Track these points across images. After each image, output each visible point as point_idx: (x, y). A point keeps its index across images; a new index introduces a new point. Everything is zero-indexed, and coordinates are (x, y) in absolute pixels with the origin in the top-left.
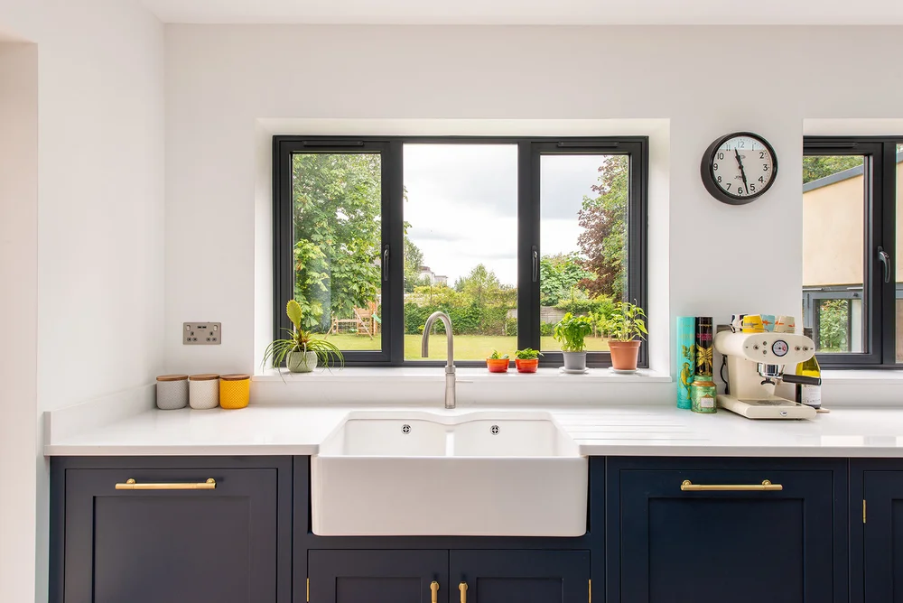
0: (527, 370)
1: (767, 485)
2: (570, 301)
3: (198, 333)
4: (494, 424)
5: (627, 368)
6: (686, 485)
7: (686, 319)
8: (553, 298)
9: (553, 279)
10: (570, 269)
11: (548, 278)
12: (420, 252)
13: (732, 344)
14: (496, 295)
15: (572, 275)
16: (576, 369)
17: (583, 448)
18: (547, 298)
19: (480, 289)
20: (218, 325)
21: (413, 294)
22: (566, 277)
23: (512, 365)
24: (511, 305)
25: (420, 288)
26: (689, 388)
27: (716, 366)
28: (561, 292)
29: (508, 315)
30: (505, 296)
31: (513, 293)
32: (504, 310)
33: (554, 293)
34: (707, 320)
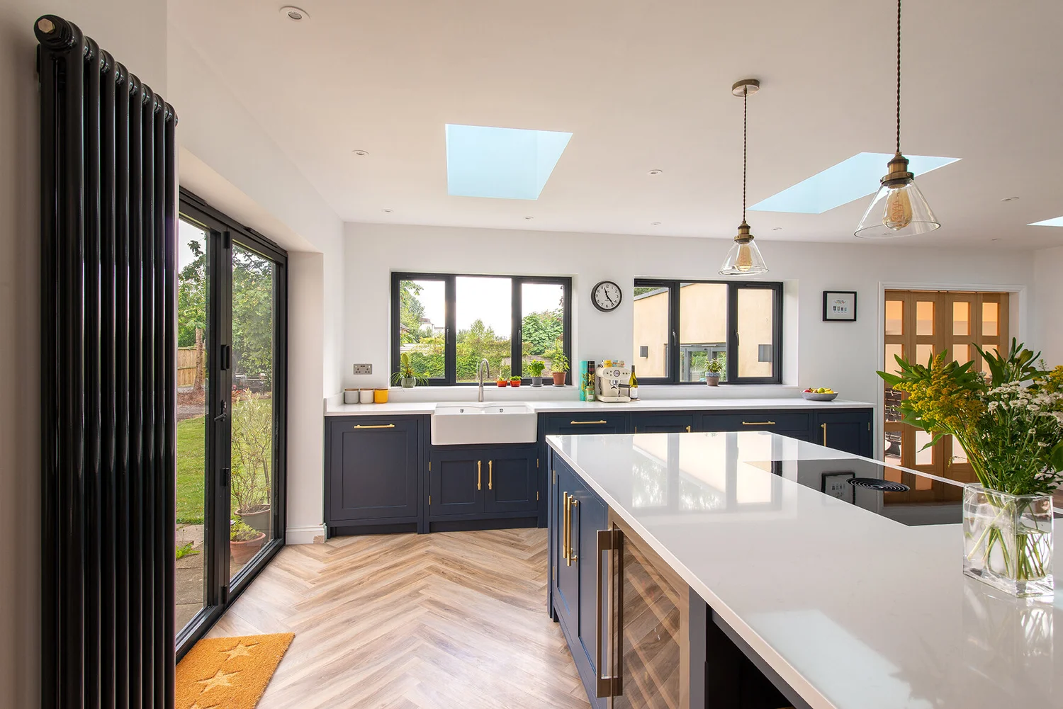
0: (515, 385)
1: (602, 422)
2: (554, 351)
3: (361, 368)
4: (501, 408)
5: (560, 384)
6: (573, 422)
7: (584, 362)
8: (541, 348)
9: (541, 332)
10: (554, 324)
11: (536, 331)
12: (422, 305)
13: (600, 372)
14: (492, 345)
15: (556, 328)
16: (537, 385)
17: (535, 409)
18: (536, 349)
19: (478, 341)
20: (371, 365)
21: (419, 345)
22: (552, 330)
23: (509, 384)
24: (505, 355)
25: (425, 339)
26: (584, 392)
27: (597, 383)
28: (547, 343)
29: (502, 363)
30: (502, 346)
31: (507, 344)
32: (498, 359)
33: (541, 344)
34: (593, 363)
